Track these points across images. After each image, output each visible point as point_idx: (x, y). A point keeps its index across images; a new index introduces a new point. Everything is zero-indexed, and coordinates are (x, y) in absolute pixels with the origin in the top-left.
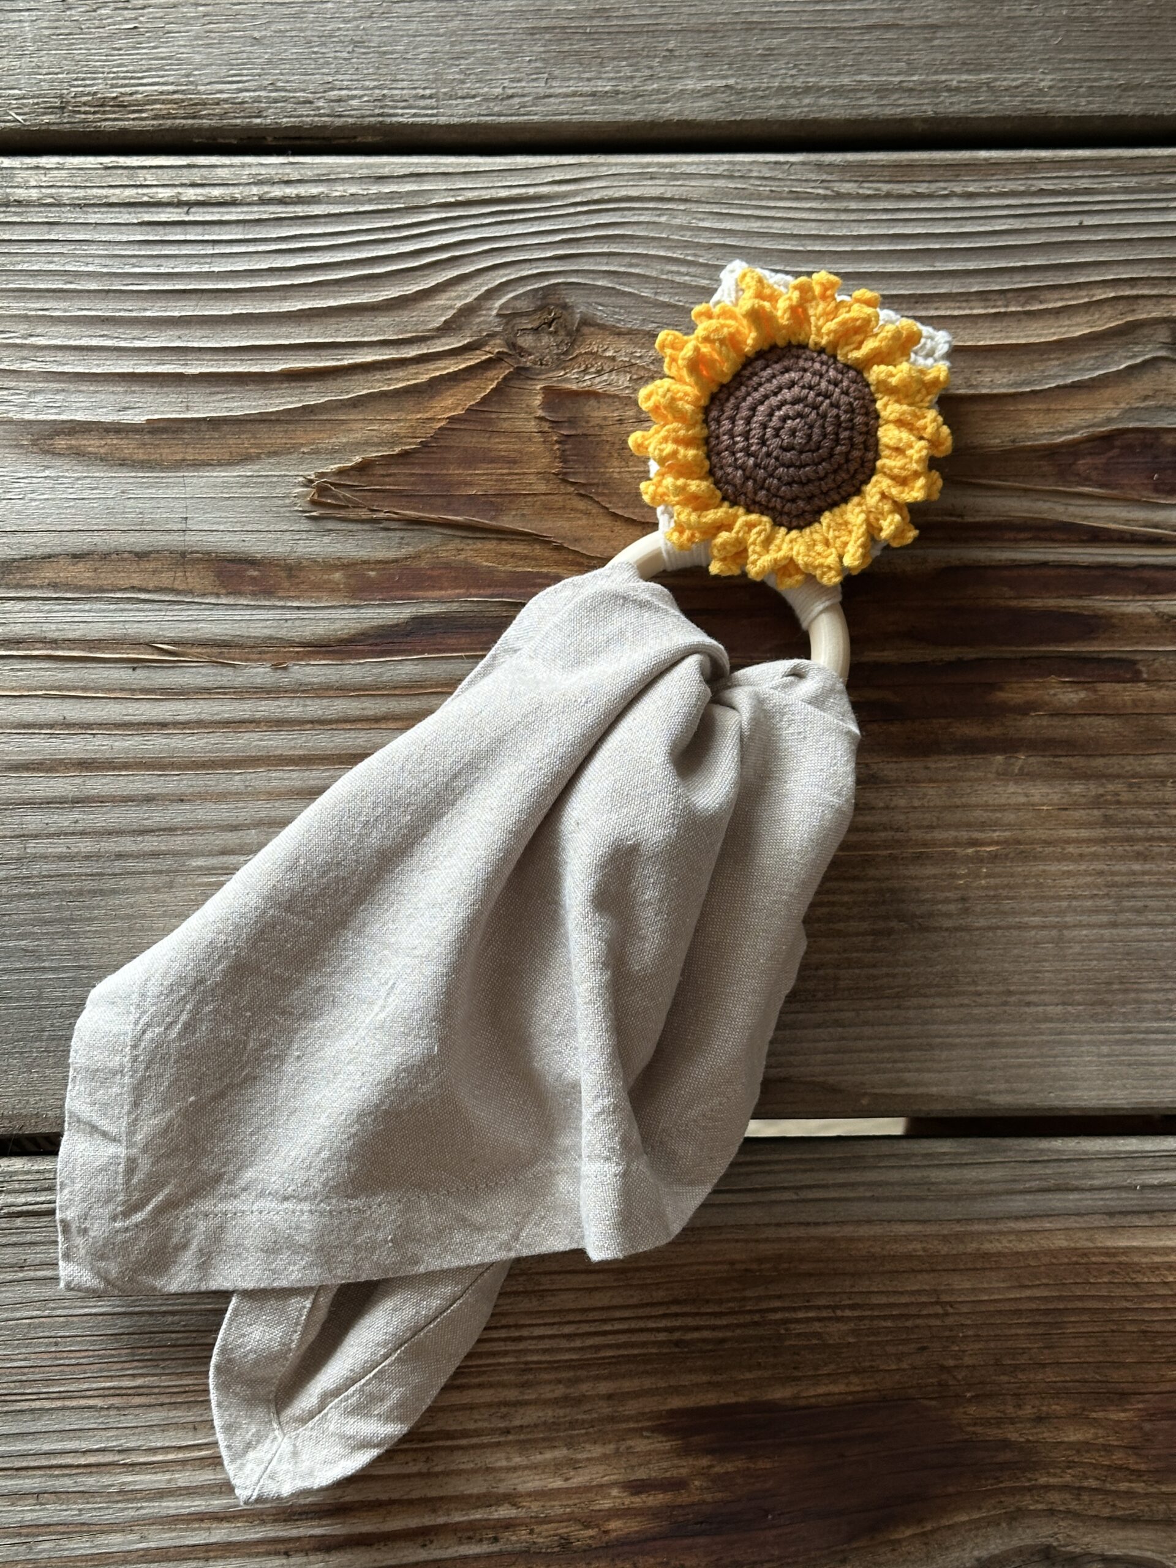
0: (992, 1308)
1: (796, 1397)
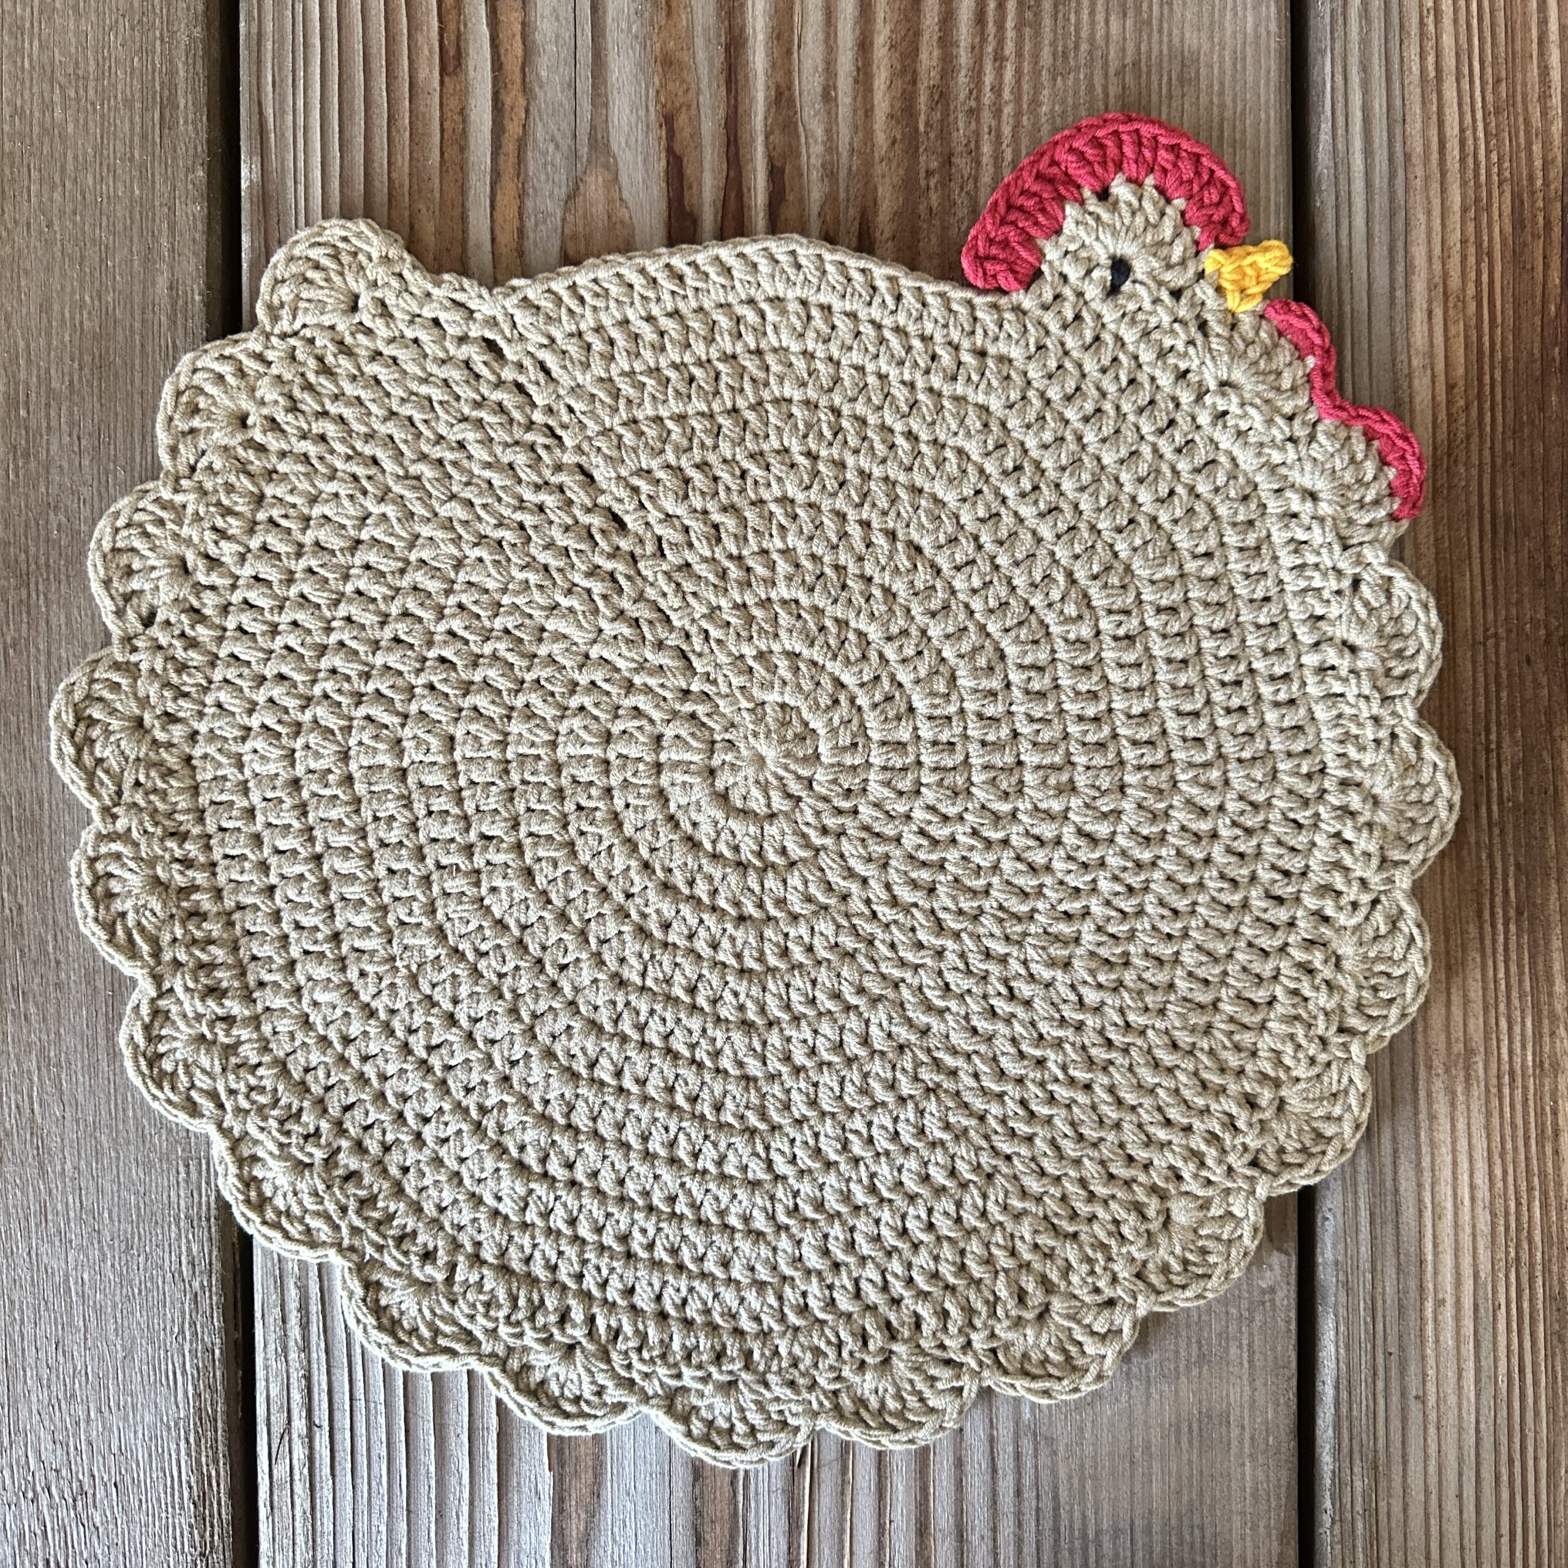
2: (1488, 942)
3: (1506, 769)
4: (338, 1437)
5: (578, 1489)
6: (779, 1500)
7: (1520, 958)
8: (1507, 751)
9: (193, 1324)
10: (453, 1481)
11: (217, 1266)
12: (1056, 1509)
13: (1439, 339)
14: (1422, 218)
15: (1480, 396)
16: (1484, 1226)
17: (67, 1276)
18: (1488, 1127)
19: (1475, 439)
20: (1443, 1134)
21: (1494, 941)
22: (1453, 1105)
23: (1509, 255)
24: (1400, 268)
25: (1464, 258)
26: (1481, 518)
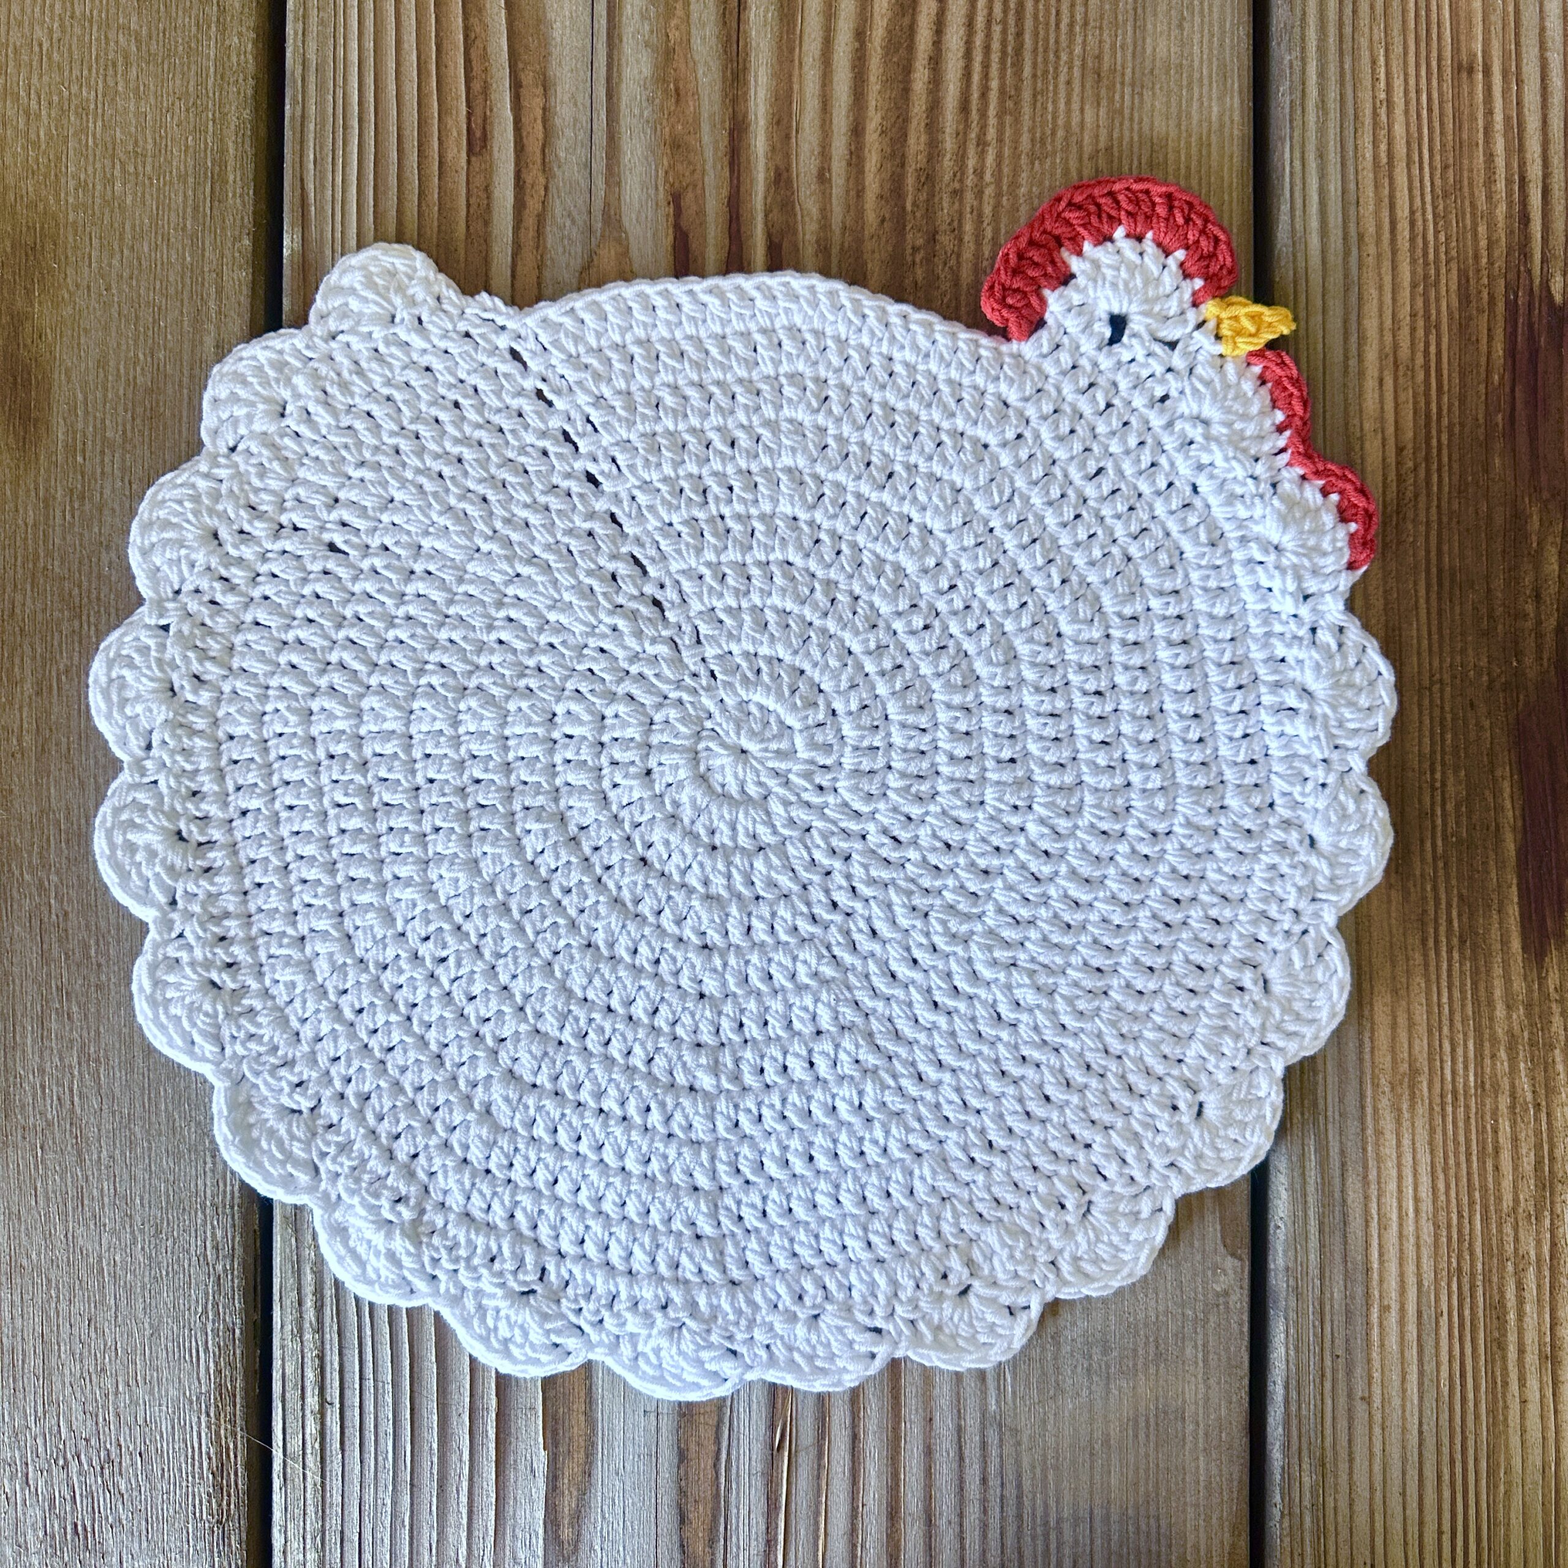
0: (1435, 637)
1: (1514, 829)
2: (1432, 969)
3: (1450, 807)
4: (348, 1414)
5: (571, 1469)
6: (758, 1483)
7: (1463, 985)
8: (1451, 789)
9: (216, 1304)
10: (454, 1458)
11: (239, 1251)
12: (1019, 1497)
13: (1389, 406)
14: (1374, 293)
15: (1427, 459)
16: (1427, 1237)
17: (100, 1258)
18: (1431, 1143)
19: (1423, 499)
20: (1389, 1149)
21: (1438, 968)
22: (1398, 1121)
23: (1455, 328)
24: (1354, 339)
25: (1413, 330)
26: (1428, 571)
